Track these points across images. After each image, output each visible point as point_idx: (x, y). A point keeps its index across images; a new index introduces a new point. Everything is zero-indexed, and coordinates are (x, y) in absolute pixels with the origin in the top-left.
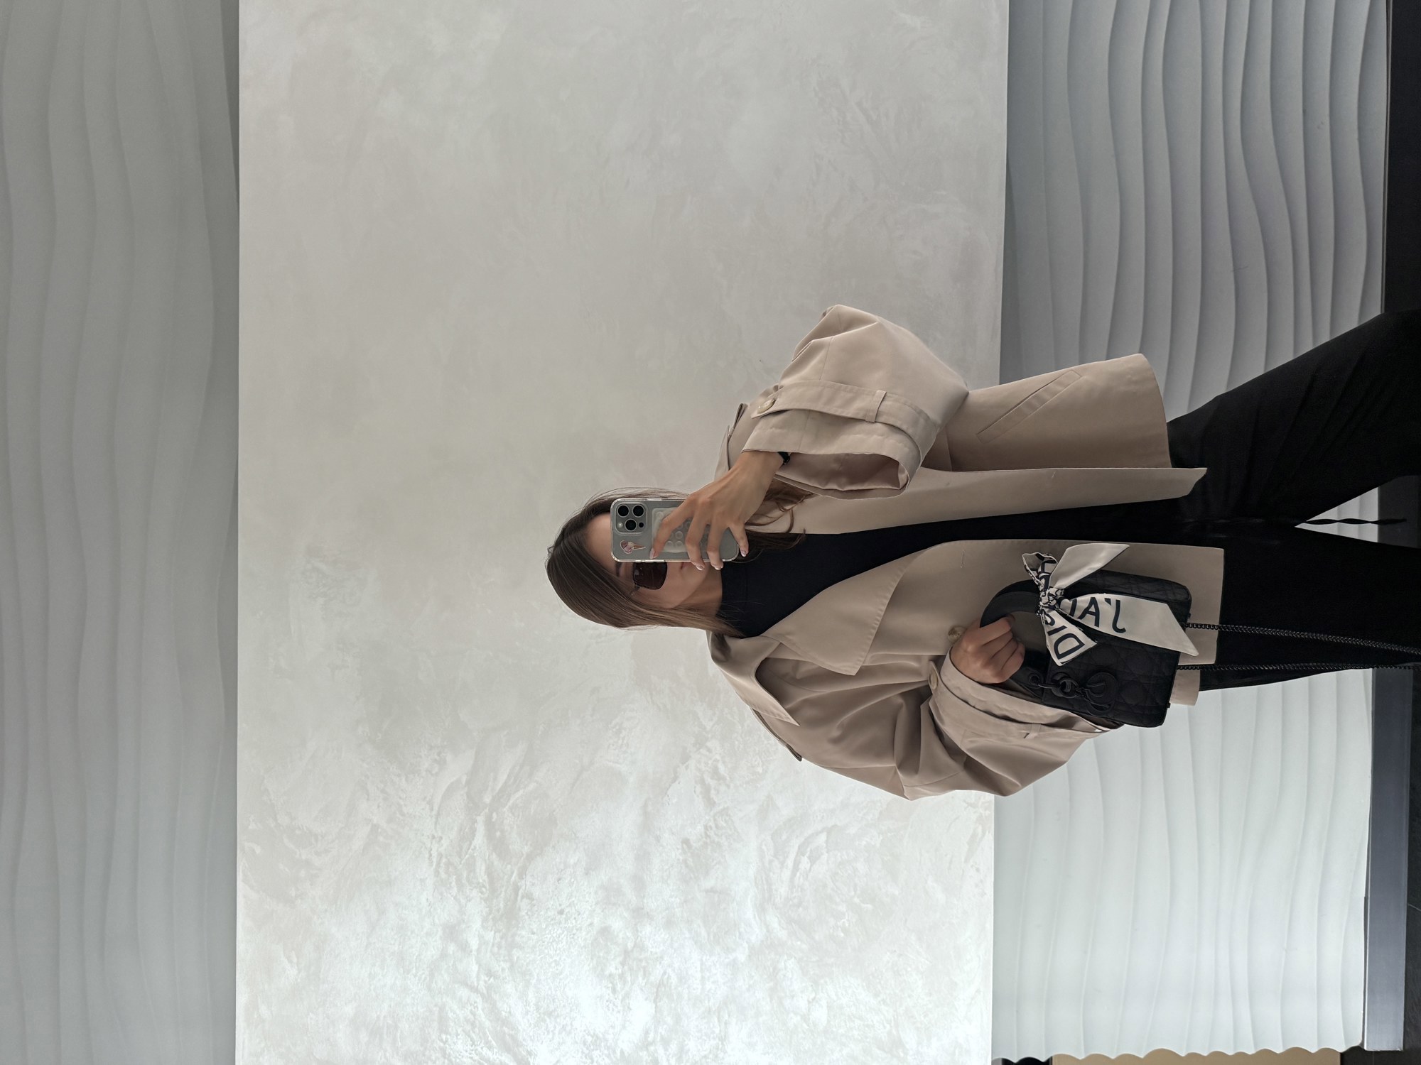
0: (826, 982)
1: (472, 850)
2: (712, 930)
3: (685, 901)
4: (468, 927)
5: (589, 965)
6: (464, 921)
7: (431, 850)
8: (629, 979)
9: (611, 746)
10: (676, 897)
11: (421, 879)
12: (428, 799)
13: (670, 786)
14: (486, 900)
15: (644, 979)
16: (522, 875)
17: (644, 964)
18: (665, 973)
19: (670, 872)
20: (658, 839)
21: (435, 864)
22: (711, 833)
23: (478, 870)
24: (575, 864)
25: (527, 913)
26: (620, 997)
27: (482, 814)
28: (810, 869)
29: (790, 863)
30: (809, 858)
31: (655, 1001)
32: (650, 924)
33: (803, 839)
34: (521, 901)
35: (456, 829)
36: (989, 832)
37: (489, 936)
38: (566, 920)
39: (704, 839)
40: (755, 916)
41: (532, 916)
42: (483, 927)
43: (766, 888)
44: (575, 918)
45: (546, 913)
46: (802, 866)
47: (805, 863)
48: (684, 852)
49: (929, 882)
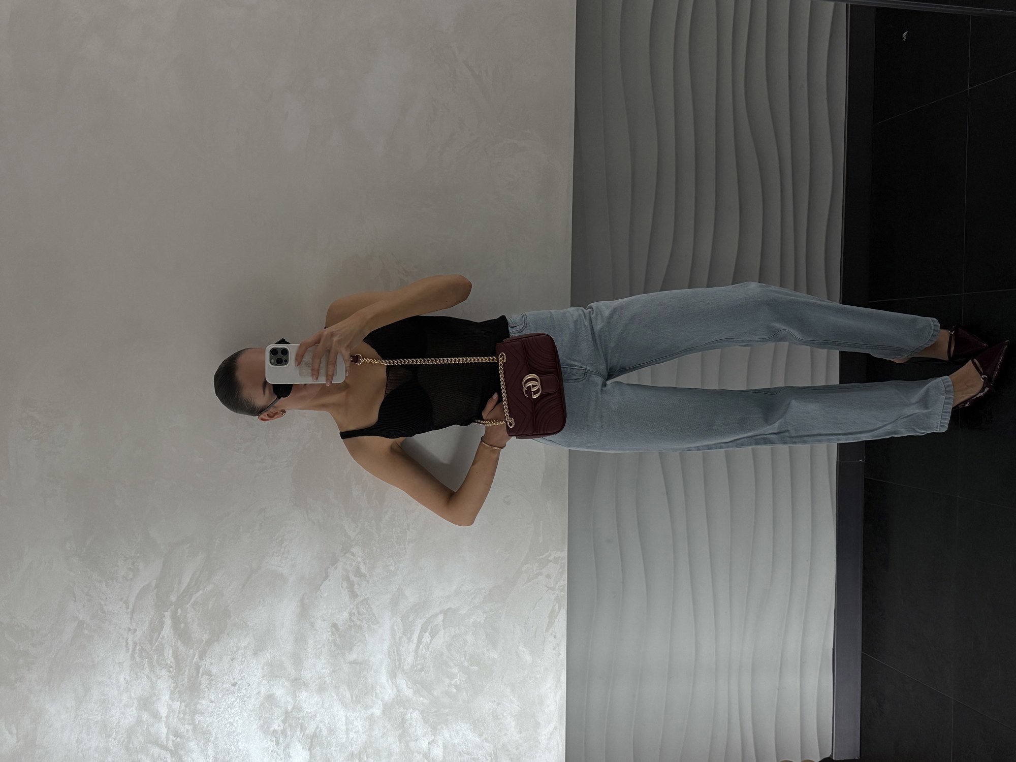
0: (442, 728)
1: (161, 638)
2: (354, 693)
3: (334, 672)
4: (159, 699)
6: (155, 695)
7: (128, 639)
8: (289, 733)
9: (275, 554)
10: (326, 669)
11: (119, 663)
12: (124, 600)
13: (322, 583)
14: (173, 678)
15: (301, 733)
16: (202, 657)
18: (317, 727)
19: (321, 650)
20: (312, 625)
21: (130, 651)
22: (353, 618)
23: (166, 655)
24: (246, 647)
25: (206, 686)
26: (282, 748)
27: (169, 610)
28: (431, 642)
29: (415, 638)
30: (430, 633)
31: (310, 750)
32: (306, 691)
33: (425, 620)
34: (202, 677)
35: (147, 622)
36: (563, 608)
37: (176, 705)
38: (239, 690)
39: (349, 624)
40: (388, 680)
41: (211, 688)
42: (171, 698)
43: (396, 658)
44: (246, 689)
45: (223, 685)
46: (424, 640)
47: (427, 638)
48: (333, 634)
49: (520, 647)
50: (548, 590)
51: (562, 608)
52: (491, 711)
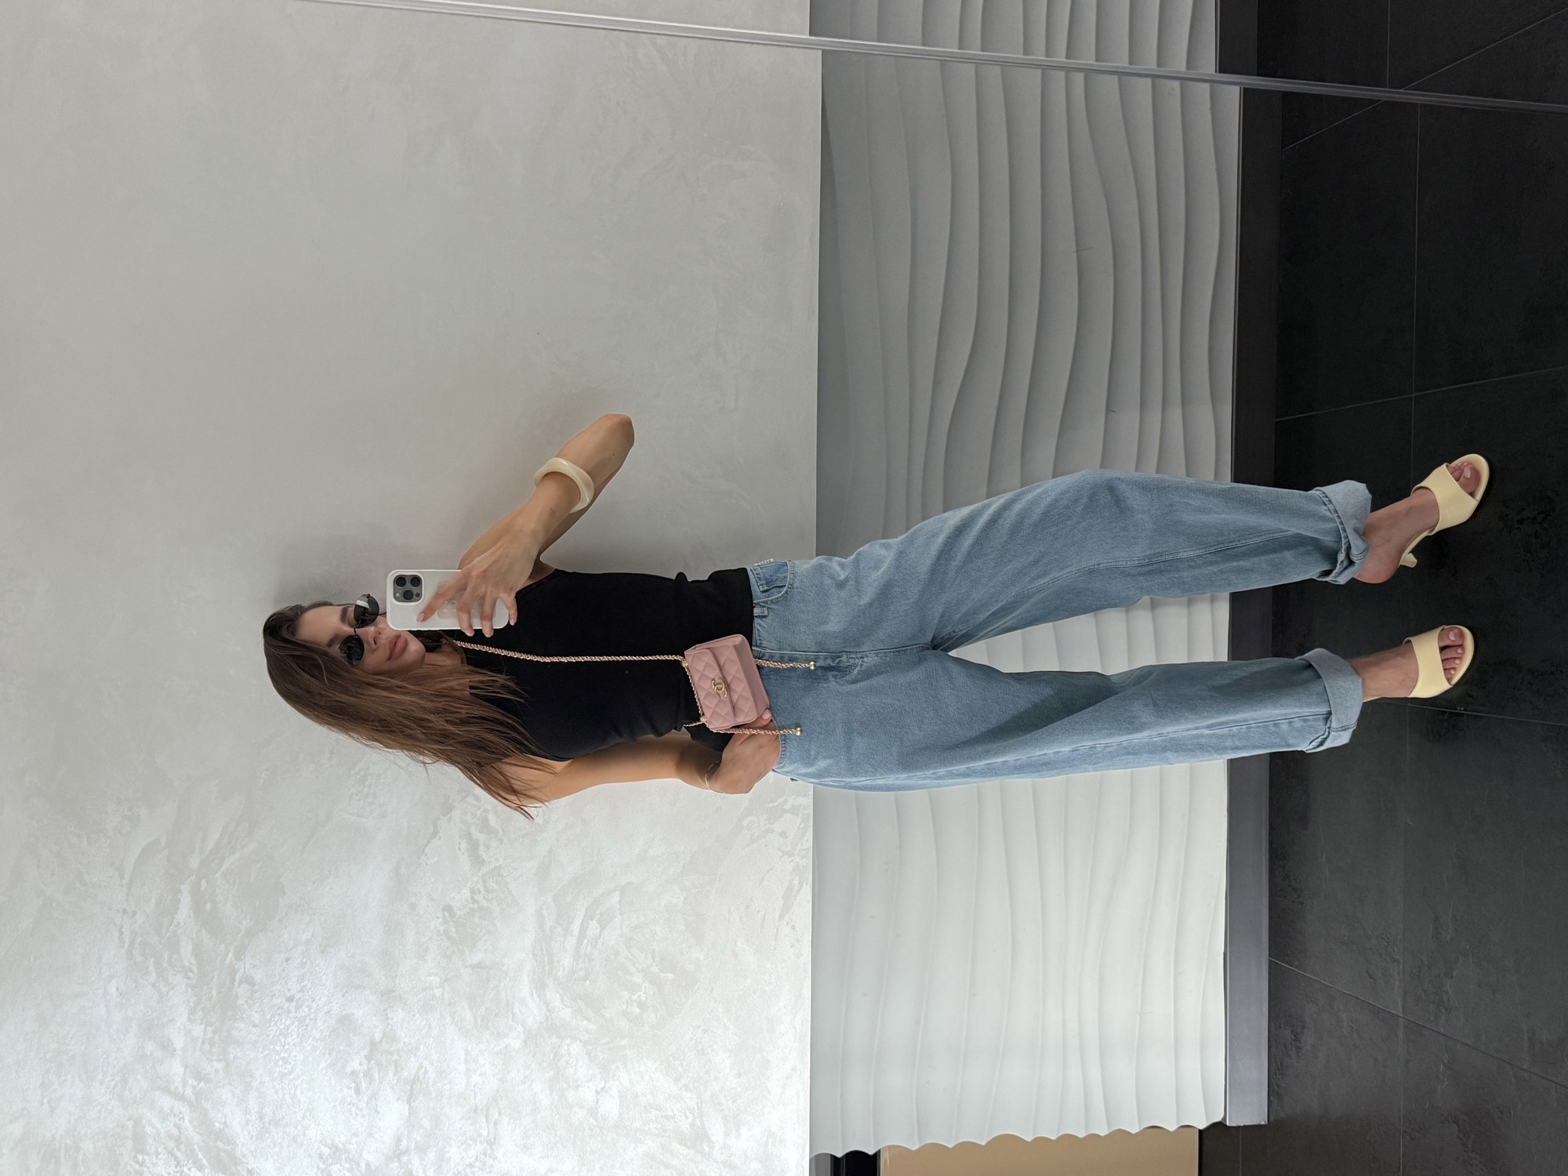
0: (617, 1068)
1: (175, 926)
2: (479, 1013)
3: (447, 980)
4: (171, 1021)
5: (326, 1061)
6: (165, 1014)
7: (122, 926)
8: (376, 1076)
9: (354, 796)
10: (435, 976)
11: (109, 964)
12: (116, 865)
13: (429, 842)
14: (193, 987)
15: (395, 1075)
16: (239, 956)
17: (395, 1057)
18: (421, 1067)
19: (427, 946)
20: (413, 907)
21: (126, 945)
22: (478, 897)
23: (182, 951)
24: (309, 941)
25: (246, 1002)
26: (366, 1099)
27: (187, 882)
28: (600, 935)
29: (576, 927)
30: (599, 922)
31: (409, 1101)
32: (402, 1009)
33: (592, 900)
34: (239, 987)
35: (153, 901)
36: (807, 884)
37: (198, 1030)
38: (297, 1008)
39: (471, 905)
40: (532, 993)
41: (254, 1004)
42: (190, 1020)
43: (546, 960)
44: (308, 1006)
45: (272, 999)
46: (589, 933)
47: (593, 928)
48: (445, 921)
49: (739, 944)
50: (781, 857)
51: (805, 884)
52: (694, 1042)
